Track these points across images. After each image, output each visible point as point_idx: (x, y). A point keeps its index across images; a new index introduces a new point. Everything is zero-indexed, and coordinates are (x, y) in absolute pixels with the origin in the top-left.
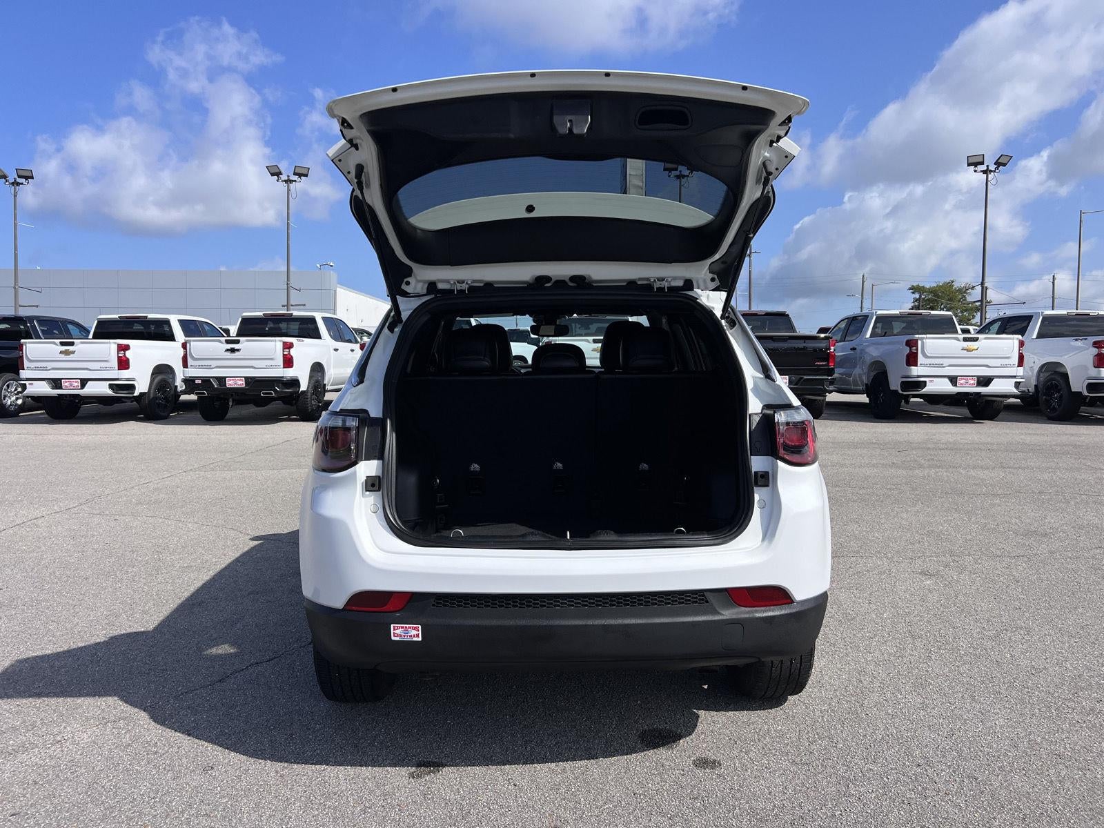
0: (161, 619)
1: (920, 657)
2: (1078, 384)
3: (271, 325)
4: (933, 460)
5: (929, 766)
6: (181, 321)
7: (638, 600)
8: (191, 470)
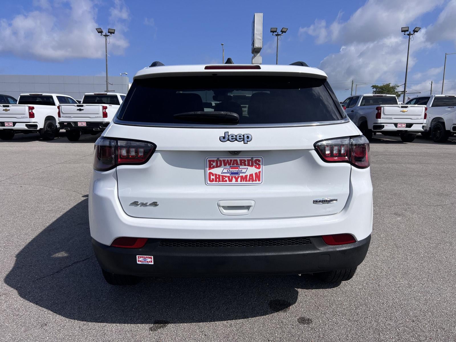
0: (34, 237)
1: (402, 258)
2: (449, 127)
3: (98, 99)
4: (389, 160)
5: (419, 321)
6: (58, 97)
7: (273, 242)
8: (60, 163)
